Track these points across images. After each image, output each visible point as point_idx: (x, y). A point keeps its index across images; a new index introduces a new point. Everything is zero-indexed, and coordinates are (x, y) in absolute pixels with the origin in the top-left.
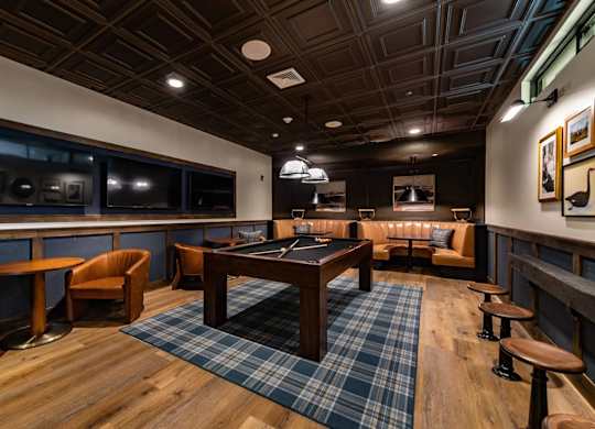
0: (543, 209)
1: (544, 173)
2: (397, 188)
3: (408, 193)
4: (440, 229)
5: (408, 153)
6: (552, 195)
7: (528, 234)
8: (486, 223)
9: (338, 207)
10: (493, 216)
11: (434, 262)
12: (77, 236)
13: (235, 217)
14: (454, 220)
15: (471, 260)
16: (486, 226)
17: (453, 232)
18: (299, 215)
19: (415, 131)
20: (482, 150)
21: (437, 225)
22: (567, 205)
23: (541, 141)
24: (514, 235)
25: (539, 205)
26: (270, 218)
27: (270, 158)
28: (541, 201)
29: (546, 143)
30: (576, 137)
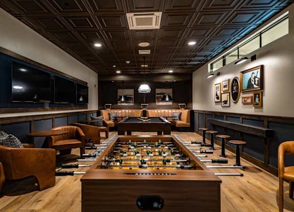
0: (216, 104)
1: (216, 94)
2: (158, 94)
3: (165, 97)
4: (176, 112)
5: (165, 79)
6: (219, 100)
7: (211, 112)
8: (193, 109)
9: (130, 103)
10: (196, 106)
11: (177, 126)
12: (43, 119)
13: (87, 108)
14: (179, 109)
15: (189, 124)
16: (193, 111)
17: (181, 113)
18: (108, 107)
19: (171, 71)
20: (191, 81)
21: (174, 111)
22: (222, 103)
23: (216, 85)
24: (206, 113)
25: (214, 103)
26: (97, 109)
27: (97, 75)
28: (216, 102)
29: (217, 86)
30: (225, 86)
